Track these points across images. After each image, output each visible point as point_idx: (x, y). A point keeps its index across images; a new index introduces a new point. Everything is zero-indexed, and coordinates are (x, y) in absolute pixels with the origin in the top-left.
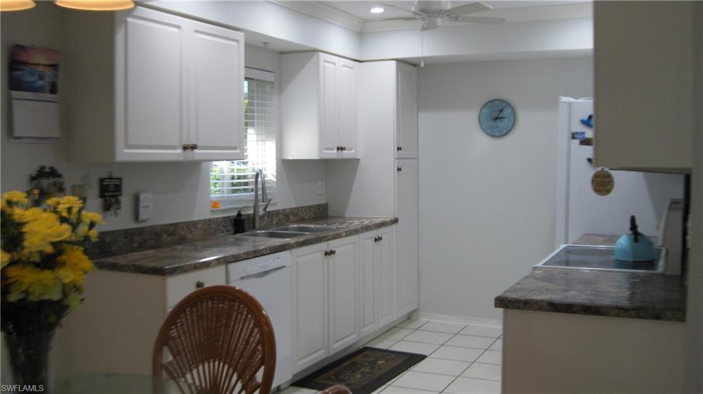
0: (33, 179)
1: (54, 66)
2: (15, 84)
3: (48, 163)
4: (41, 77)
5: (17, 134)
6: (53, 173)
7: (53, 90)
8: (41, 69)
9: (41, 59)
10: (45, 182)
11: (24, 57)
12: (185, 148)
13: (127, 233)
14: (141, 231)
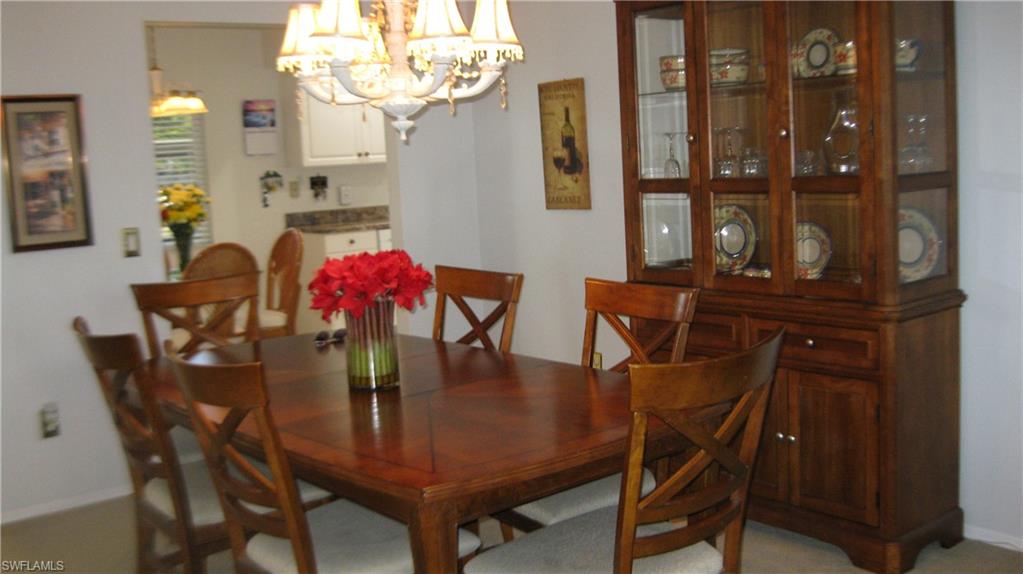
0: (262, 179)
1: (272, 110)
2: (247, 124)
3: (272, 170)
4: (264, 118)
5: (249, 153)
6: (276, 175)
7: (273, 124)
8: (264, 113)
9: (263, 107)
10: (270, 181)
11: (252, 107)
12: (360, 155)
13: (334, 213)
14: (344, 212)
